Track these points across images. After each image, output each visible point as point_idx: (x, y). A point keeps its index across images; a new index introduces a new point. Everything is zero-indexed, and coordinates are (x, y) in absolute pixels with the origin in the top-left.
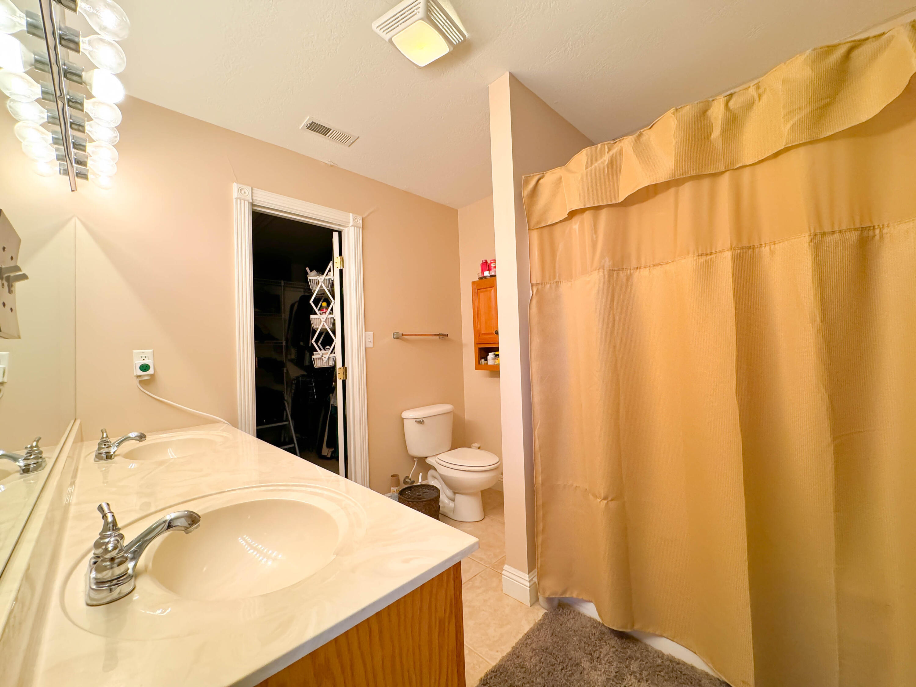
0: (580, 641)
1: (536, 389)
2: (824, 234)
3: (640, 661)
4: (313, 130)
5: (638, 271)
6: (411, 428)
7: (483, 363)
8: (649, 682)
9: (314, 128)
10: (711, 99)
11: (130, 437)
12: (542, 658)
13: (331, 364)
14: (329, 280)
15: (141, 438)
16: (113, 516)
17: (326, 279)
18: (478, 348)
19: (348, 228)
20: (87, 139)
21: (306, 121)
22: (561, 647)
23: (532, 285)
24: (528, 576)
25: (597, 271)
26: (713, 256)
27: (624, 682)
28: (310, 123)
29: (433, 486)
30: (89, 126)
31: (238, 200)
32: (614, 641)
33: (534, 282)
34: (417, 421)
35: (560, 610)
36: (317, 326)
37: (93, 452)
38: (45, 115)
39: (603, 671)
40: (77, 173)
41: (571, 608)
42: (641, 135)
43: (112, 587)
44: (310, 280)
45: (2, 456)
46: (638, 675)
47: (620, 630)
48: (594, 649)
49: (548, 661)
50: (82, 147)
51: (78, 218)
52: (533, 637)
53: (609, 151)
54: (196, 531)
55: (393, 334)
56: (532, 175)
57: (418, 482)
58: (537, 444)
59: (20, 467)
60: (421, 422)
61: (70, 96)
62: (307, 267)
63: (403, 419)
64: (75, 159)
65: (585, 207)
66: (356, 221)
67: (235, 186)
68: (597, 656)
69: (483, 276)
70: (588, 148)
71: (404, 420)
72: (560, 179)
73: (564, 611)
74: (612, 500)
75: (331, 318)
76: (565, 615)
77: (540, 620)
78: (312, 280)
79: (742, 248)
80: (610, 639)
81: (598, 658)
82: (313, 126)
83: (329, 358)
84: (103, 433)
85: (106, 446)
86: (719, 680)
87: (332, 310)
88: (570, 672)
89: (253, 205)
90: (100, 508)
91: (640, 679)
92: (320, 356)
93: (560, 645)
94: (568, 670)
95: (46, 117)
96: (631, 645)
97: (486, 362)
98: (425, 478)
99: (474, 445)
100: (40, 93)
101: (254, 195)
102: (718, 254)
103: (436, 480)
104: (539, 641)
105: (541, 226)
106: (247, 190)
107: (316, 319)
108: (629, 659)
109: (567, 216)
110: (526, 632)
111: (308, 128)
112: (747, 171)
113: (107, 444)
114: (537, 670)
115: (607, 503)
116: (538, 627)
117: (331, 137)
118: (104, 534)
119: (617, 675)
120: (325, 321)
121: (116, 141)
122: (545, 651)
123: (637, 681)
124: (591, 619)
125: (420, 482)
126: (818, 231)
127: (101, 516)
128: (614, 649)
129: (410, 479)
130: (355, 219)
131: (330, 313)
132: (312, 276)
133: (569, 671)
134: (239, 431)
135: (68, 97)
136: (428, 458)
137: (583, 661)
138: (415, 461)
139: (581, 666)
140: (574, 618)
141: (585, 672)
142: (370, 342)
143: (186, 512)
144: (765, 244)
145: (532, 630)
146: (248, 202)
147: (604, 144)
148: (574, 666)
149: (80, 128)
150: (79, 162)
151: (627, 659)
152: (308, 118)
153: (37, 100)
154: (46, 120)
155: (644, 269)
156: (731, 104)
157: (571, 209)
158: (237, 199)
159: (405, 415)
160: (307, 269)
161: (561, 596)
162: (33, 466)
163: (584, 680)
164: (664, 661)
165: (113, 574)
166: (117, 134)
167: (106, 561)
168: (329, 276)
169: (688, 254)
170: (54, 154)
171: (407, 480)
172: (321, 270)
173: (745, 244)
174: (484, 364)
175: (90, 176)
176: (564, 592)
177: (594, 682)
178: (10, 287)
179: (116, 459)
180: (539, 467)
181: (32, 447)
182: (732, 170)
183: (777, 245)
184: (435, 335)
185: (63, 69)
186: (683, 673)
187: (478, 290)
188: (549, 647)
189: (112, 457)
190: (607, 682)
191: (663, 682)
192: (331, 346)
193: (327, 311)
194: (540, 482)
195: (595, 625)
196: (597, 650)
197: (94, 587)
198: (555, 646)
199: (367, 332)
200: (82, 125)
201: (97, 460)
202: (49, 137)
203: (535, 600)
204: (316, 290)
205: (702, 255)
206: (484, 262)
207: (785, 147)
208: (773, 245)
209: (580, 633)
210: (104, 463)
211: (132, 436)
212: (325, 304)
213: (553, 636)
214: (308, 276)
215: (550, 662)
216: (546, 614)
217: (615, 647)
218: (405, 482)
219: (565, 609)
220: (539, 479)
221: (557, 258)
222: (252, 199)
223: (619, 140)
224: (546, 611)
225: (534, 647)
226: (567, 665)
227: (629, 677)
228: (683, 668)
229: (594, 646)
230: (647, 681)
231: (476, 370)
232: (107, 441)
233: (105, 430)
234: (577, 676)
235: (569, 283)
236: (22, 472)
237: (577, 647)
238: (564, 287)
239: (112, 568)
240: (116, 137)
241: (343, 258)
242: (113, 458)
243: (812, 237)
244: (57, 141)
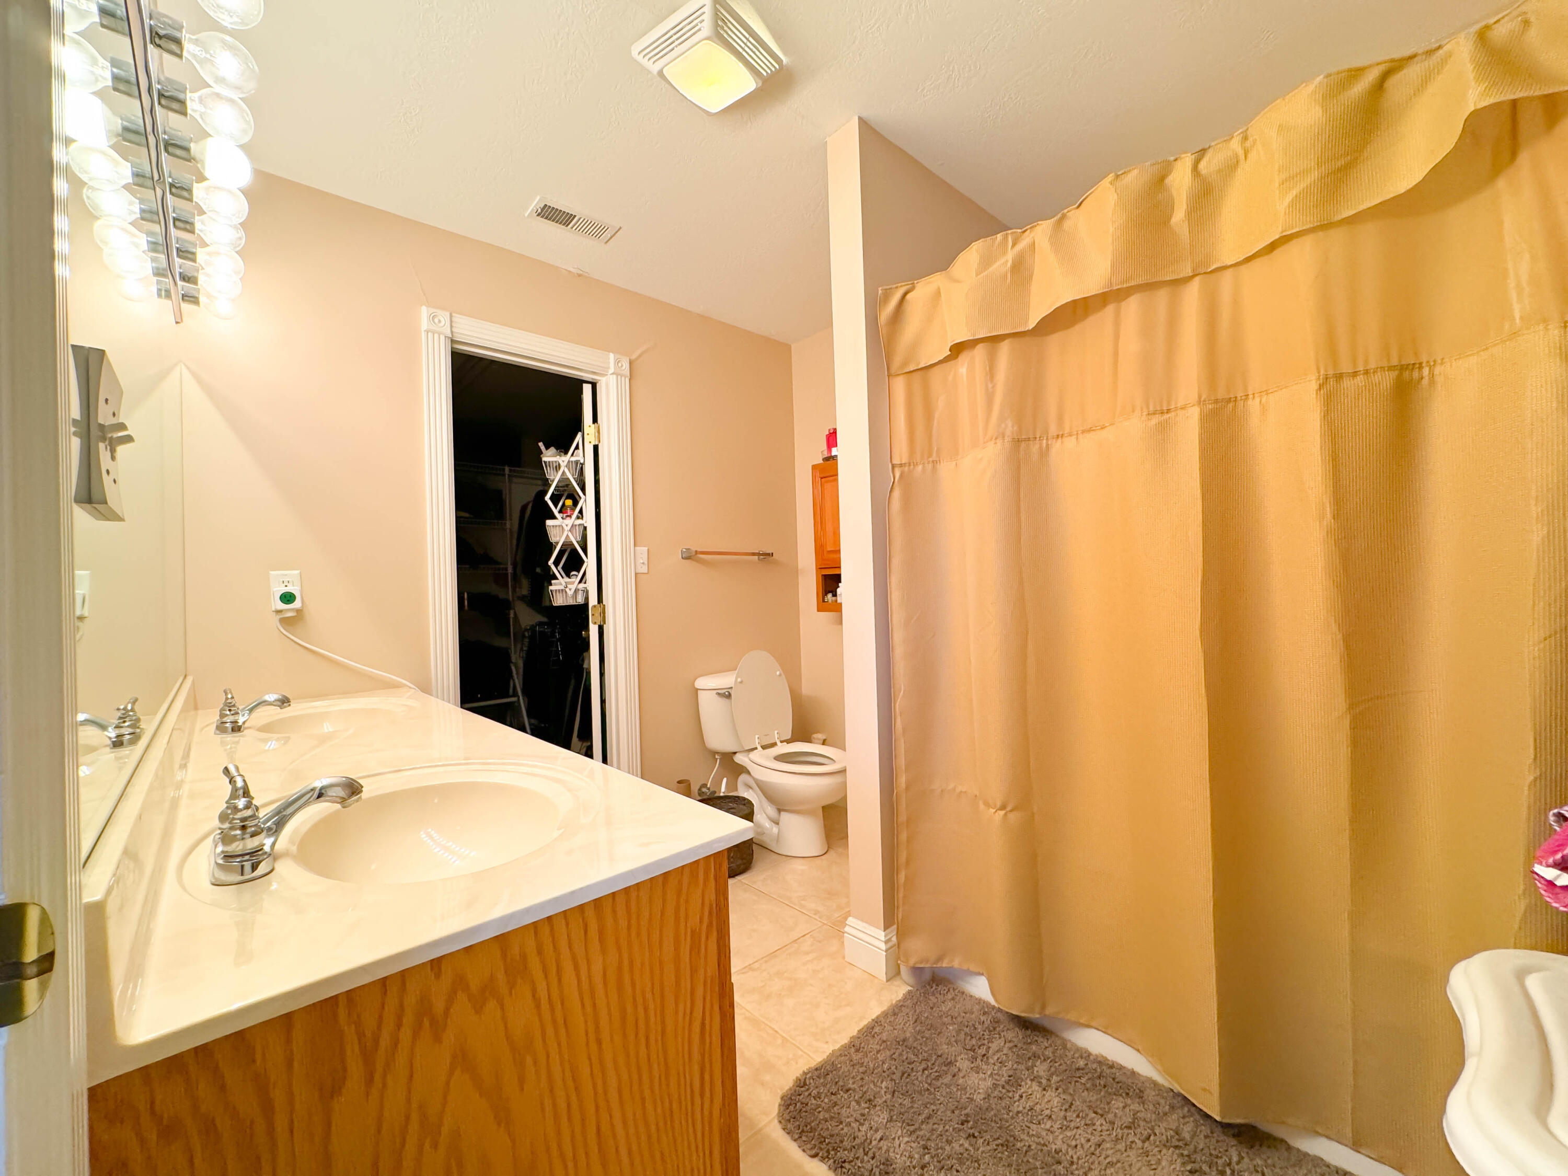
0: (959, 1031)
1: (898, 636)
2: (1339, 377)
3: (1051, 1062)
4: (546, 218)
5: (1060, 440)
6: (709, 705)
7: (830, 601)
8: (1060, 1090)
9: (549, 215)
10: (1172, 158)
11: (265, 701)
12: (894, 1053)
13: (580, 600)
14: (577, 462)
15: (283, 704)
16: (244, 781)
17: (572, 462)
18: (822, 575)
19: (606, 377)
20: (198, 242)
21: (535, 203)
22: (927, 1039)
23: (893, 467)
24: (883, 933)
25: (993, 442)
26: (1172, 414)
27: (1020, 1089)
28: (542, 206)
29: (744, 799)
30: (200, 222)
31: (429, 334)
32: (1014, 1034)
33: (896, 461)
34: (718, 694)
35: (932, 988)
36: (558, 539)
37: (213, 723)
38: (136, 208)
39: (989, 1073)
40: (183, 294)
41: (950, 986)
42: (1064, 217)
43: (244, 863)
44: (545, 462)
45: (85, 723)
46: (1044, 1081)
47: (1023, 1015)
48: (980, 1044)
49: (905, 1057)
50: (190, 256)
51: (185, 366)
52: (886, 1025)
53: (1014, 245)
54: (355, 805)
55: (682, 551)
56: (895, 286)
57: (720, 792)
58: (899, 725)
59: (110, 738)
60: (726, 695)
61: (173, 179)
62: (540, 442)
63: (697, 690)
64: (180, 274)
65: (975, 338)
66: (620, 365)
67: (424, 311)
68: (984, 1052)
69: (829, 455)
70: (981, 240)
71: (699, 692)
72: (938, 293)
73: (939, 989)
74: (1011, 811)
75: (580, 525)
76: (940, 994)
77: (900, 1001)
78: (549, 462)
79: (1216, 401)
80: (1008, 1029)
81: (984, 1055)
82: (546, 211)
83: (576, 591)
84: (226, 694)
85: (232, 712)
86: (1172, 1090)
87: (581, 512)
88: (937, 1074)
89: (453, 341)
90: (226, 771)
91: (1047, 1086)
92: (561, 587)
93: (927, 1036)
94: (934, 1070)
95: (138, 211)
96: (1040, 1039)
97: (834, 598)
98: (733, 785)
99: (815, 736)
100: (130, 174)
101: (453, 324)
102: (1180, 412)
103: (751, 791)
104: (894, 1029)
105: (908, 371)
106: (444, 317)
107: (556, 526)
108: (1032, 1058)
109: (949, 353)
110: (874, 1017)
111: (538, 215)
112: (1228, 275)
113: (232, 709)
114: (885, 1069)
115: (1006, 814)
116: (895, 1011)
117: (576, 229)
118: (232, 801)
119: (1010, 1080)
120: (570, 531)
121: (240, 245)
122: (901, 1043)
123: (1040, 1089)
124: (979, 1001)
125: (723, 790)
126: (1331, 372)
127: (228, 780)
128: (1011, 1045)
129: (709, 789)
130: (617, 362)
131: (578, 518)
132: (549, 456)
133: (936, 1072)
134: (433, 699)
135: (170, 180)
136: (737, 754)
137: (959, 1058)
138: (717, 759)
139: (956, 1065)
140: (953, 999)
141: (961, 1075)
142: (643, 563)
143: (344, 779)
144: (1254, 394)
145: (885, 1014)
146: (445, 337)
147: (1007, 234)
148: (945, 1066)
149: (186, 224)
150: (186, 279)
151: (1029, 1058)
152: (538, 198)
153: (126, 187)
154: (139, 216)
155: (1069, 438)
156: (1202, 166)
157: (953, 341)
158: (427, 332)
159: (700, 683)
160: (541, 444)
161: (935, 966)
162: (128, 737)
163: (958, 1085)
164: (1089, 1063)
165: (244, 845)
166: (242, 233)
167: (236, 829)
168: (576, 456)
169: (1133, 411)
170: (148, 267)
171: (704, 790)
172: (564, 446)
173: (1221, 394)
174: (832, 600)
175: (202, 299)
176: (940, 959)
177: (972, 1088)
178: (113, 451)
179: (246, 732)
180: (901, 761)
181: (125, 709)
182: (1205, 273)
183: (1271, 397)
184: (753, 554)
185: (164, 139)
186: (1117, 1080)
187: (822, 478)
188: (909, 1039)
189: (242, 729)
190: (993, 1089)
191: (1083, 1092)
192: (579, 571)
193: (573, 514)
194: (903, 786)
195: (986, 1010)
196: (984, 1045)
197: (221, 862)
198: (919, 1037)
199: (637, 548)
200: (190, 221)
201: (218, 732)
202: (142, 240)
203: (894, 973)
204: (555, 479)
205: (1154, 414)
206: (832, 432)
207: (1281, 235)
208: (1266, 396)
209: (959, 1019)
210: (230, 738)
211: (269, 700)
212: (569, 502)
213: (916, 1024)
214: (541, 456)
215: (907, 1058)
216: (909, 992)
217: (1014, 1042)
218: (700, 793)
219: (940, 986)
220: (902, 780)
221: (936, 421)
222: (452, 332)
223: (1031, 228)
224: (910, 988)
225: (885, 1039)
226: (933, 1064)
227: (1029, 1082)
228: (1118, 1074)
229: (980, 1038)
230: (1057, 1089)
231: (818, 611)
232: (233, 704)
233: (230, 690)
234: (947, 1079)
235: (954, 463)
236: (112, 746)
237: (953, 1039)
238: (946, 469)
239: (243, 839)
240: (240, 238)
241: (599, 427)
242: (243, 732)
243: (1321, 381)
244: (154, 246)
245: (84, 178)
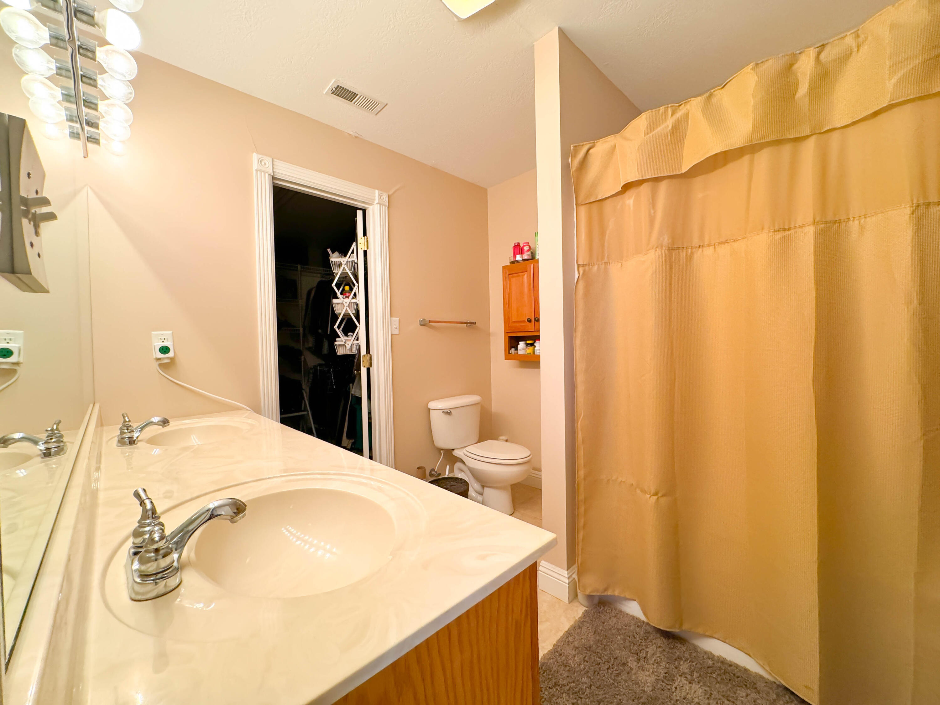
0: (624, 640)
1: (580, 379)
2: (928, 205)
3: (689, 662)
4: (338, 95)
5: (700, 250)
6: (437, 419)
7: (513, 353)
8: (701, 684)
9: (339, 93)
10: (798, 52)
11: (152, 422)
12: (585, 657)
13: (355, 351)
14: (352, 262)
15: (164, 424)
16: (151, 502)
17: (349, 261)
18: (508, 337)
19: (373, 206)
20: (99, 97)
21: (331, 84)
22: (605, 646)
23: (579, 266)
24: (566, 572)
25: (654, 250)
26: (792, 231)
27: (675, 683)
28: (336, 86)
29: (461, 479)
30: (101, 80)
31: (258, 172)
32: (660, 641)
33: (581, 263)
34: (444, 412)
35: (600, 608)
36: (340, 312)
37: (115, 437)
38: (53, 66)
39: (651, 671)
40: (88, 137)
41: (612, 606)
42: (711, 95)
43: (157, 581)
44: (331, 261)
45: (22, 439)
46: (689, 677)
47: (668, 630)
48: (640, 649)
49: (593, 660)
50: (93, 106)
51: (90, 187)
52: (575, 635)
53: (673, 115)
54: (241, 521)
55: (420, 320)
56: (581, 144)
57: (445, 474)
58: (580, 436)
59: (41, 450)
60: (448, 413)
61: (80, 42)
62: (328, 248)
63: (429, 409)
64: (86, 120)
65: (643, 179)
66: (382, 198)
67: (255, 157)
68: (644, 655)
69: (515, 260)
70: (649, 111)
71: (430, 410)
72: (614, 147)
73: (605, 609)
74: (662, 496)
75: (354, 303)
76: (607, 613)
77: (581, 618)
78: (335, 261)
79: (826, 223)
80: (656, 638)
81: (645, 658)
82: (338, 91)
83: (352, 345)
84: (124, 417)
85: (129, 431)
86: (775, 683)
87: (355, 295)
88: (617, 672)
89: (274, 178)
90: (137, 495)
91: (691, 680)
92: (342, 343)
93: (604, 643)
94: (615, 669)
95: (54, 68)
96: (679, 645)
97: (516, 351)
98: (451, 470)
99: (501, 438)
100: (48, 37)
101: (275, 167)
102: (799, 230)
103: (463, 473)
104: (582, 639)
105: (589, 202)
106: (268, 161)
107: (339, 303)
108: (678, 659)
109: (621, 189)
110: (566, 629)
111: (332, 93)
112: (836, 136)
113: (129, 428)
114: (582, 669)
115: (658, 499)
116: (579, 626)
117: (357, 104)
118: (143, 522)
119: (666, 676)
120: (348, 306)
121: (131, 98)
122: (588, 649)
123: (687, 683)
124: (633, 618)
125: (447, 474)
126: (921, 201)
127: (139, 503)
128: (661, 649)
129: (436, 472)
130: (380, 196)
131: (353, 298)
132: (335, 258)
133: (616, 670)
134: (262, 417)
135: (79, 43)
136: (455, 450)
137: (629, 660)
138: (441, 453)
139: (628, 665)
140: (615, 616)
141: (633, 672)
142: (396, 328)
143: (231, 500)
144: (854, 218)
145: (573, 628)
146: (269, 174)
147: (668, 107)
148: (621, 666)
149: (91, 81)
150: (90, 123)
151: (676, 660)
152: (334, 80)
153: (44, 48)
154: (55, 72)
155: (708, 247)
156: (822, 56)
157: (628, 180)
158: (257, 171)
159: (432, 405)
160: (329, 250)
161: (603, 594)
162: (54, 449)
163: (633, 681)
164: (715, 662)
165: (158, 565)
166: (131, 90)
167: (150, 552)
168: (351, 258)
169: (763, 229)
170: (63, 114)
171: (433, 473)
172: (344, 252)
173: (830, 217)
174: (515, 353)
175: (102, 141)
176: (606, 589)
177: (643, 683)
178: (37, 227)
179: (139, 444)
180: (581, 460)
181: (52, 430)
182: (820, 133)
183: (868, 219)
184: (462, 323)
185: (74, 7)
186: (737, 675)
187: (509, 275)
188: (593, 646)
189: (135, 443)
190: (656, 682)
191: (716, 684)
192: (353, 333)
193: (350, 296)
194: (583, 476)
195: (639, 624)
196: (643, 650)
197: (138, 580)
198: (599, 645)
199: (392, 318)
200: (92, 78)
201: (120, 445)
202: (58, 93)
203: (574, 596)
204: (338, 273)
205: (779, 231)
206: (516, 245)
207: (889, 103)
208: (863, 219)
209: (623, 632)
210: (127, 449)
211: (154, 421)
212: (347, 288)
213: (595, 635)
214: (329, 258)
215: (594, 661)
216: (586, 611)
217: (662, 647)
218: (431, 475)
219: (606, 607)
220: (582, 473)
221: (607, 236)
222: (273, 172)
223: (685, 103)
224: (586, 609)
225: (577, 646)
226: (613, 665)
227: (679, 678)
228: (736, 671)
229: (640, 645)
230: (699, 683)
231: (505, 359)
232: (129, 425)
233: (127, 414)
234: (624, 676)
235: (620, 264)
236: (43, 456)
237: (622, 646)
238: (614, 269)
239: (156, 560)
240: (131, 93)
241: (367, 239)
242: (137, 444)
243: (914, 208)
244: (67, 97)
245: (13, 37)
